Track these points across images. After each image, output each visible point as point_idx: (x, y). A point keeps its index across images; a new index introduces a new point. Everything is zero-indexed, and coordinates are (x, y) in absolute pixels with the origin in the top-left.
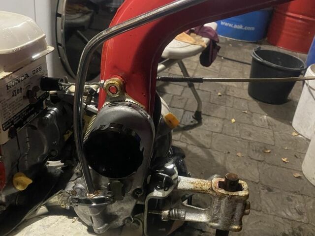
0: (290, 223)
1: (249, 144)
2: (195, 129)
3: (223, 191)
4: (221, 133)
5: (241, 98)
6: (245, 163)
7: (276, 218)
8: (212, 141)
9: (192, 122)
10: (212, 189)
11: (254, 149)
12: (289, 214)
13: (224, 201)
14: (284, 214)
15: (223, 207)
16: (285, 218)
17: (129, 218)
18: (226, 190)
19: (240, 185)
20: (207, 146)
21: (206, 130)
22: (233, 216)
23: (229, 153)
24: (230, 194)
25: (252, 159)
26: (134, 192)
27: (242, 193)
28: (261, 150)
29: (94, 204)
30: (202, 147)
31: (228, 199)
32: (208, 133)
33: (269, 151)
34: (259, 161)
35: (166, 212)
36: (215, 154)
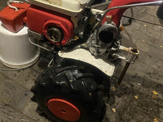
0: (154, 70)
1: (148, 37)
2: (128, 26)
3: (132, 52)
4: (138, 30)
5: (152, 15)
6: (144, 45)
7: (149, 67)
8: (133, 33)
9: (127, 23)
10: (129, 51)
11: (150, 40)
12: (155, 67)
13: (131, 55)
14: (152, 66)
15: (130, 56)
16: (153, 68)
17: (104, 54)
18: (133, 52)
19: (137, 51)
20: (130, 35)
21: (132, 28)
22: (133, 59)
23: (139, 39)
24: (134, 53)
25: (147, 44)
26: (107, 47)
27: (137, 54)
28: (153, 41)
29: (96, 48)
30: (129, 35)
31: (133, 54)
32: (132, 29)
33: (156, 42)
34: (150, 45)
35: (114, 54)
36: (133, 39)
